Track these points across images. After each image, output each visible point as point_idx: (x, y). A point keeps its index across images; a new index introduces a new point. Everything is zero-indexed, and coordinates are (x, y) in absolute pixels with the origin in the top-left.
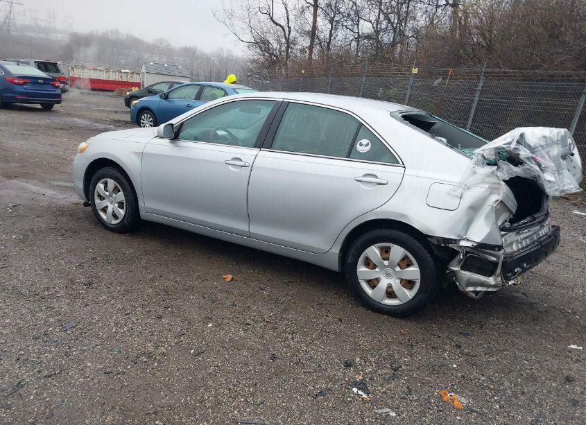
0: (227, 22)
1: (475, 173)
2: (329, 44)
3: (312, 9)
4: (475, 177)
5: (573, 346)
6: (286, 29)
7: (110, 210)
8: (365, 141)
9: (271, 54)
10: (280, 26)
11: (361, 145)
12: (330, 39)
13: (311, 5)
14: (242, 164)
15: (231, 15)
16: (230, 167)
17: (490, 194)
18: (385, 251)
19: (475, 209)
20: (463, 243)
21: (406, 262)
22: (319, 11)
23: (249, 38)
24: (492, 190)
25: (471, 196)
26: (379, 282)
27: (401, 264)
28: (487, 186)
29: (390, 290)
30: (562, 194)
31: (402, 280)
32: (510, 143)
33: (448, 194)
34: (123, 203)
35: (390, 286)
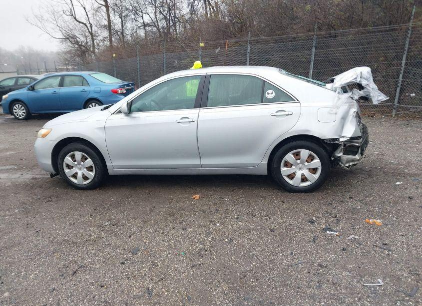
0: (40, 25)
1: (339, 99)
2: (122, 33)
3: (104, 9)
4: (341, 101)
5: (398, 183)
6: (88, 25)
7: (80, 175)
8: (270, 91)
9: (80, 46)
10: (83, 23)
11: (268, 94)
12: (123, 30)
13: (103, 5)
14: (190, 120)
15: (41, 19)
16: (181, 124)
17: (350, 109)
18: (297, 155)
19: (344, 119)
20: (341, 140)
21: (310, 158)
22: (110, 9)
23: (60, 35)
24: (350, 107)
25: (341, 112)
26: (295, 175)
27: (308, 160)
28: (348, 105)
29: (303, 177)
30: (380, 102)
31: (309, 169)
32: (356, 78)
33: (329, 113)
34: (92, 167)
35: (303, 175)
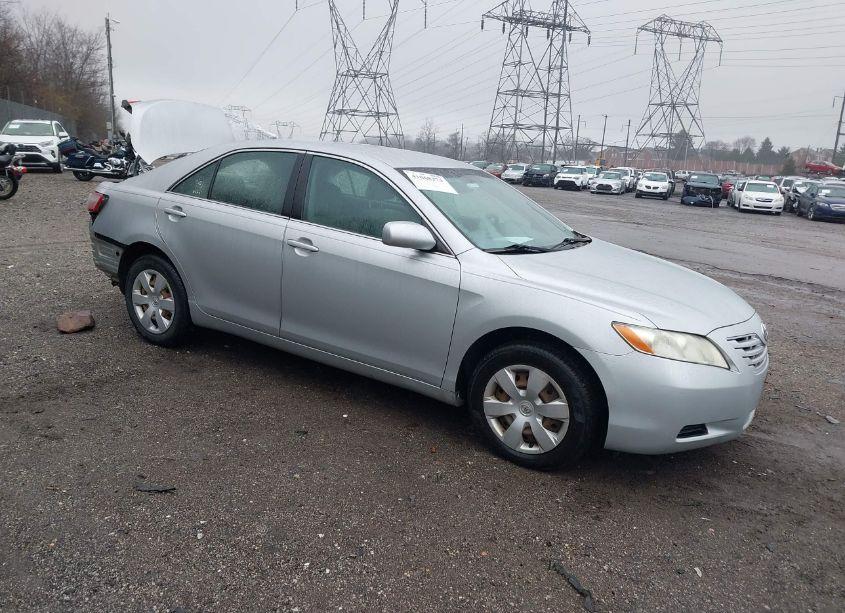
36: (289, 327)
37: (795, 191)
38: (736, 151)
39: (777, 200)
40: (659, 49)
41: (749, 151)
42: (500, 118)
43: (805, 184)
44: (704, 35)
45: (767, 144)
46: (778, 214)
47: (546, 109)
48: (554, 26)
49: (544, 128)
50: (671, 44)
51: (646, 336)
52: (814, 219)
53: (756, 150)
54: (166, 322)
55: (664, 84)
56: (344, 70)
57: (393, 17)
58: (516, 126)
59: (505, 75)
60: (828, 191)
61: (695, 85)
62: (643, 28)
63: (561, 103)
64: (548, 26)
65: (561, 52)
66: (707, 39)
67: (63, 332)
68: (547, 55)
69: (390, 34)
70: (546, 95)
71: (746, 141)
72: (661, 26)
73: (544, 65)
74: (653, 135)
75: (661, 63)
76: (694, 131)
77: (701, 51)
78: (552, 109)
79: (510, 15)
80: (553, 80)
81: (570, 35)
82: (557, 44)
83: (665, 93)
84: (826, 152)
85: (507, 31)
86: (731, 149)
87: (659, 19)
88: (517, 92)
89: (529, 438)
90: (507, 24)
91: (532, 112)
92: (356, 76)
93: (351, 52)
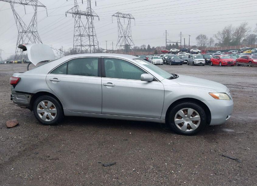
36: (105, 110)
37: (164, 58)
38: (142, 49)
39: (161, 61)
40: (119, 21)
41: (145, 48)
42: (76, 43)
43: (166, 56)
44: (129, 17)
45: (149, 46)
46: (162, 64)
47: (89, 40)
48: (88, 15)
49: (90, 46)
50: (122, 20)
51: (217, 95)
52: (171, 65)
53: (146, 48)
54: (53, 117)
55: (121, 31)
56: (21, 30)
57: (36, 13)
58: (81, 45)
59: (75, 30)
60: (173, 57)
61: (130, 31)
62: (113, 16)
63: (94, 38)
64: (86, 15)
65: (92, 23)
66: (131, 18)
67: (9, 128)
68: (87, 24)
69: (36, 18)
70: (89, 36)
71: (144, 46)
72: (118, 15)
73: (87, 26)
74: (121, 46)
75: (120, 25)
76: (131, 44)
77: (130, 21)
78: (91, 40)
79: (74, 12)
80: (90, 31)
81: (93, 18)
82: (90, 20)
83: (122, 33)
84: (164, 47)
85: (74, 17)
86: (140, 48)
87: (117, 13)
88: (80, 35)
89: (189, 127)
90: (74, 15)
91: (86, 41)
92: (26, 33)
93: (23, 25)
